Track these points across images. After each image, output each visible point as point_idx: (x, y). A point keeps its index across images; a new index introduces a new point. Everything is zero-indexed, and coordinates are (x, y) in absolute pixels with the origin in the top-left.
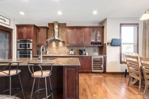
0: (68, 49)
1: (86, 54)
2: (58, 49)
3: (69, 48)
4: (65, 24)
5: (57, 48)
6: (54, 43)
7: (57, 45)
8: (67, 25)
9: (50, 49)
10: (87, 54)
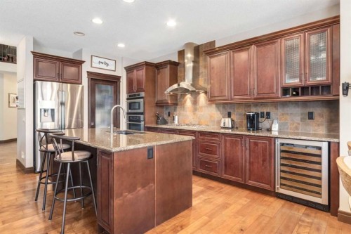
0: (219, 113)
1: (269, 130)
2: (197, 112)
3: (221, 108)
4: (213, 43)
5: (195, 110)
6: (188, 96)
7: (195, 102)
8: (217, 45)
9: (182, 112)
10: (275, 127)
